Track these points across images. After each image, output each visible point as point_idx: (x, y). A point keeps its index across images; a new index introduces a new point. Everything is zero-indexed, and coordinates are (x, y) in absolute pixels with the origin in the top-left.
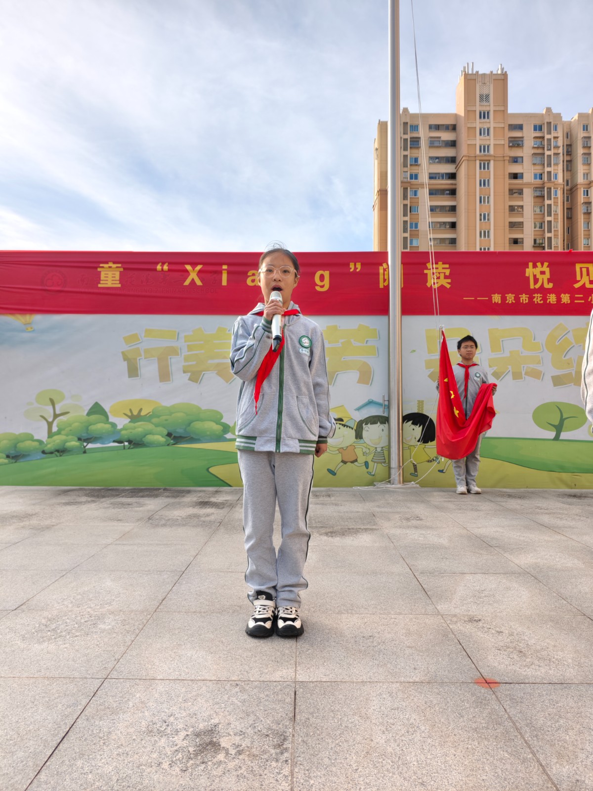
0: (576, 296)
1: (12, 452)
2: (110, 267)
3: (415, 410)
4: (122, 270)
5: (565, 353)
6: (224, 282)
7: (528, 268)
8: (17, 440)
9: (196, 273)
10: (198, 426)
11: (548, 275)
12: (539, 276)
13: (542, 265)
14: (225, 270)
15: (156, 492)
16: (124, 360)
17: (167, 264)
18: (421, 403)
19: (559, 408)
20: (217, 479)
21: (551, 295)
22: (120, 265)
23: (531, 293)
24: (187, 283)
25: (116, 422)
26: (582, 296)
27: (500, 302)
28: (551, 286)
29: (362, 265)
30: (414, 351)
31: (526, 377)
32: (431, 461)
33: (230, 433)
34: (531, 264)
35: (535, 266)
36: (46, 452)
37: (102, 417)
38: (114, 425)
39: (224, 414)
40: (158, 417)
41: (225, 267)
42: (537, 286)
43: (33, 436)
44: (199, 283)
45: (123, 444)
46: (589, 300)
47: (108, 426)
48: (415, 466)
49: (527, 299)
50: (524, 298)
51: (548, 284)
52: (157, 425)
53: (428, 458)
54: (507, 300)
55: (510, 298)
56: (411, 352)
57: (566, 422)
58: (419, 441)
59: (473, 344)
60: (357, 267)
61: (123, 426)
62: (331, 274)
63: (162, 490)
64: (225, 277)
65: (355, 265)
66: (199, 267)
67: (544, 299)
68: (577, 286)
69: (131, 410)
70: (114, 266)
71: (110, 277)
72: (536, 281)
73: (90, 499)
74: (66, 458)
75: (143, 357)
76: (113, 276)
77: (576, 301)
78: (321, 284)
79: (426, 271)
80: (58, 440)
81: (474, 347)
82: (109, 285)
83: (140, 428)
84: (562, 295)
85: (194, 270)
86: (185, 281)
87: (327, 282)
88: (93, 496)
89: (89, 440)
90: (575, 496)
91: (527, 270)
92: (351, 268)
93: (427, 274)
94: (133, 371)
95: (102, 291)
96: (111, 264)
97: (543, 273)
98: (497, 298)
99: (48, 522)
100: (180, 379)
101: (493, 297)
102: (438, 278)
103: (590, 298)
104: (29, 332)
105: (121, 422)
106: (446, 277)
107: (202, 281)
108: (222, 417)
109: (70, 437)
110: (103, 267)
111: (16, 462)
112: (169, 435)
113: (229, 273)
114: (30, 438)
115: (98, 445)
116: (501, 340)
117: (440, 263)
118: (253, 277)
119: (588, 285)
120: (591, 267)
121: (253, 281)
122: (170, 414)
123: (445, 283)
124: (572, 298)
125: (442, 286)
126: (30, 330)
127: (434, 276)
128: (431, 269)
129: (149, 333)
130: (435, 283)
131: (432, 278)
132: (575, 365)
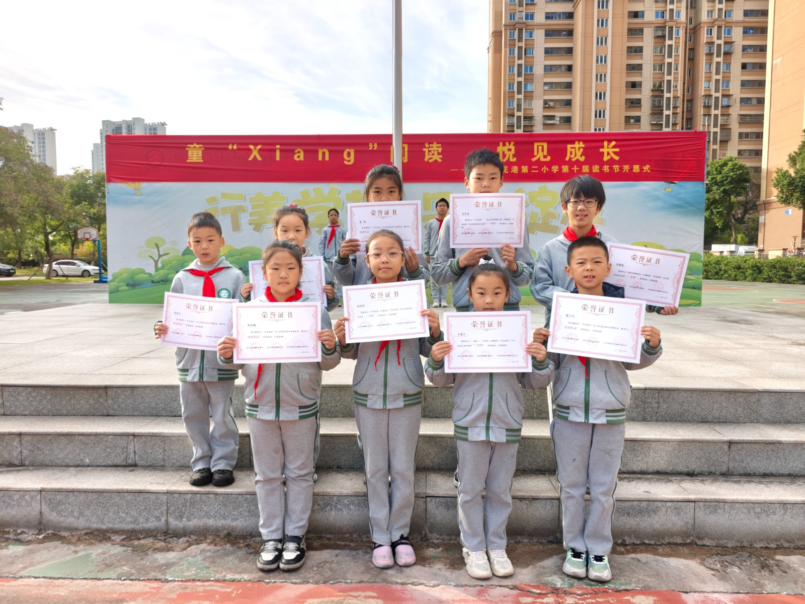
0: (533, 167)
1: (131, 282)
2: (195, 147)
4: (203, 149)
6: (278, 158)
7: (499, 146)
8: (133, 274)
9: (257, 151)
11: (513, 152)
12: (507, 153)
13: (510, 144)
14: (278, 148)
17: (236, 144)
21: (515, 167)
22: (202, 146)
24: (251, 158)
26: (537, 167)
28: (515, 159)
29: (378, 145)
34: (501, 144)
35: (504, 145)
36: (154, 281)
40: (232, 256)
41: (278, 146)
42: (505, 160)
43: (144, 271)
44: (259, 158)
46: (542, 170)
51: (513, 158)
59: (445, 204)
60: (374, 146)
62: (355, 151)
64: (278, 154)
65: (373, 144)
66: (259, 147)
68: (534, 159)
70: (198, 146)
71: (195, 155)
72: (504, 156)
75: (220, 214)
76: (197, 153)
77: (532, 171)
78: (348, 159)
79: (424, 149)
80: (162, 273)
82: (195, 160)
84: (523, 167)
85: (255, 149)
86: (249, 157)
87: (352, 158)
91: (498, 148)
92: (370, 147)
93: (425, 152)
95: (189, 165)
96: (195, 145)
97: (510, 150)
100: (247, 229)
102: (433, 154)
103: (543, 168)
106: (439, 154)
107: (261, 157)
109: (170, 271)
110: (189, 147)
111: (133, 289)
113: (281, 151)
114: (143, 272)
117: (435, 143)
118: (298, 154)
119: (542, 159)
120: (545, 145)
121: (299, 157)
122: (241, 254)
123: (438, 158)
124: (530, 169)
125: (436, 161)
126: (139, 194)
127: (430, 153)
128: (428, 148)
129: (224, 195)
130: (430, 159)
131: (428, 154)
132: (529, 218)
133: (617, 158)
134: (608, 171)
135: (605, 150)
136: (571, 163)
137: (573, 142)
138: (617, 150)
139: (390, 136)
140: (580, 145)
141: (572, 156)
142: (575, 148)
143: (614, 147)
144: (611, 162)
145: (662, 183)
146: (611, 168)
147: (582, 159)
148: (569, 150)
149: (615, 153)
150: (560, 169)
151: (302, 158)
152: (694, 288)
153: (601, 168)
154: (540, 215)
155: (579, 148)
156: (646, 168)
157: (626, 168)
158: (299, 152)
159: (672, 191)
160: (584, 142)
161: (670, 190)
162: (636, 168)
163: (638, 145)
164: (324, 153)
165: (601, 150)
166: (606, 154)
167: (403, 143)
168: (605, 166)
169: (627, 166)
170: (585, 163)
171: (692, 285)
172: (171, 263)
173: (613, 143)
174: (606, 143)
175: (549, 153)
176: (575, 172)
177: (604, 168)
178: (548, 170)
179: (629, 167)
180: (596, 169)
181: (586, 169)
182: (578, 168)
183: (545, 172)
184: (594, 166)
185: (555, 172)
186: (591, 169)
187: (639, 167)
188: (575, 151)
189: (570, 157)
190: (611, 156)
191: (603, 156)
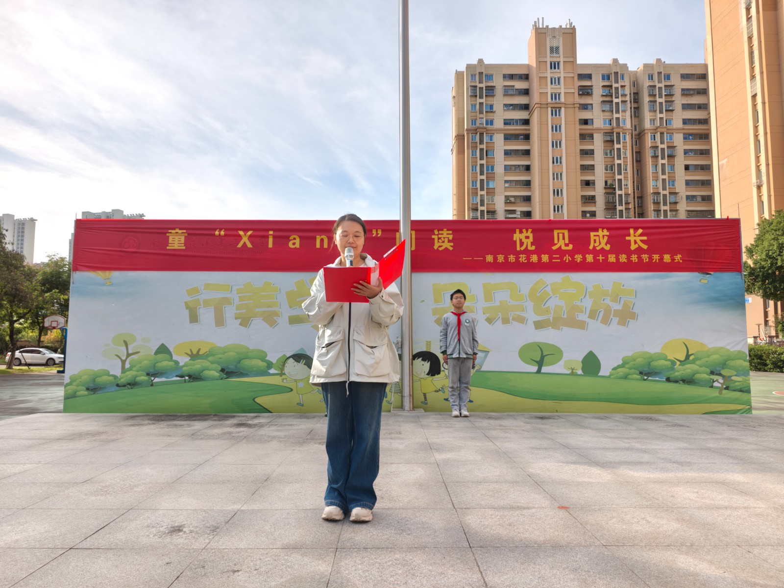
0: (554, 256)
1: (91, 385)
2: (177, 233)
3: (423, 348)
4: (186, 235)
5: (545, 302)
6: (270, 245)
7: (515, 233)
8: (95, 376)
9: (247, 238)
10: (246, 363)
11: (531, 239)
12: (524, 240)
13: (527, 231)
14: (271, 235)
15: (206, 417)
16: (187, 309)
17: (223, 230)
18: (429, 343)
19: (540, 347)
20: (261, 408)
21: (534, 256)
22: (185, 231)
23: (517, 254)
24: (240, 245)
25: (178, 360)
26: (558, 256)
27: (492, 262)
28: (533, 248)
29: (383, 231)
30: (423, 301)
31: (513, 322)
32: (438, 391)
33: (273, 369)
34: (518, 231)
35: (521, 232)
36: (120, 385)
37: (167, 356)
38: (177, 363)
39: (268, 353)
40: (214, 355)
41: (271, 232)
42: (523, 248)
43: (109, 372)
44: (249, 245)
45: (184, 379)
46: (564, 259)
47: (171, 363)
48: (425, 395)
49: (514, 258)
50: (512, 258)
51: (531, 246)
52: (212, 363)
53: (435, 389)
54: (498, 260)
55: (501, 258)
56: (421, 302)
57: (546, 359)
58: (428, 374)
59: (462, 296)
60: (378, 232)
61: (185, 364)
63: (212, 416)
64: (271, 240)
65: (377, 231)
66: (250, 233)
67: (528, 258)
68: (554, 248)
69: (191, 350)
70: (180, 231)
71: (176, 241)
72: (522, 244)
73: (151, 422)
74: (136, 391)
75: (202, 306)
76: (179, 240)
77: (553, 261)
79: (433, 237)
80: (130, 375)
81: (463, 298)
82: (176, 247)
83: (198, 365)
84: (543, 256)
85: (245, 235)
86: (238, 244)
88: (155, 420)
89: (155, 375)
90: (542, 418)
91: (515, 235)
92: (373, 234)
93: (434, 239)
94: (194, 318)
95: (170, 252)
96: (177, 230)
97: (527, 237)
98: (490, 258)
99: (114, 437)
100: (232, 324)
101: (487, 258)
102: (443, 242)
103: (565, 258)
104: (109, 285)
105: (183, 360)
106: (449, 241)
107: (252, 244)
108: (266, 356)
109: (140, 373)
110: (171, 233)
111: (94, 394)
112: (223, 370)
113: (274, 237)
114: (107, 373)
115: (163, 379)
116: (493, 292)
118: (294, 241)
119: (564, 248)
120: (566, 232)
121: (294, 244)
122: (224, 353)
123: (449, 246)
124: (551, 258)
125: (446, 249)
126: (109, 284)
127: (440, 240)
128: (438, 235)
129: (208, 286)
130: (440, 246)
131: (438, 242)
132: (552, 312)
133: (645, 247)
134: (636, 261)
135: (631, 238)
136: (595, 252)
137: (596, 230)
138: (645, 238)
139: (397, 222)
140: (603, 233)
141: (596, 245)
142: (598, 236)
143: (641, 235)
144: (639, 251)
145: (696, 274)
146: (639, 258)
147: (608, 247)
148: (592, 238)
149: (642, 241)
150: (584, 258)
151: (297, 245)
152: (741, 391)
153: (628, 258)
154: (564, 308)
155: (603, 236)
156: (678, 258)
157: (656, 257)
158: (295, 239)
159: (707, 283)
160: (608, 229)
161: (706, 281)
162: (667, 258)
163: (667, 233)
164: (322, 240)
165: (627, 238)
166: (632, 243)
167: (412, 230)
168: (633, 256)
169: (657, 256)
170: (611, 252)
171: (739, 387)
172: (140, 363)
173: (640, 231)
174: (632, 231)
175: (571, 242)
176: (601, 261)
177: (632, 258)
178: (570, 259)
179: (658, 257)
180: (623, 258)
181: (612, 258)
182: (604, 258)
183: (567, 261)
184: (620, 255)
185: (578, 262)
186: (617, 259)
187: (670, 257)
188: (599, 239)
189: (594, 245)
190: (639, 245)
191: (630, 245)
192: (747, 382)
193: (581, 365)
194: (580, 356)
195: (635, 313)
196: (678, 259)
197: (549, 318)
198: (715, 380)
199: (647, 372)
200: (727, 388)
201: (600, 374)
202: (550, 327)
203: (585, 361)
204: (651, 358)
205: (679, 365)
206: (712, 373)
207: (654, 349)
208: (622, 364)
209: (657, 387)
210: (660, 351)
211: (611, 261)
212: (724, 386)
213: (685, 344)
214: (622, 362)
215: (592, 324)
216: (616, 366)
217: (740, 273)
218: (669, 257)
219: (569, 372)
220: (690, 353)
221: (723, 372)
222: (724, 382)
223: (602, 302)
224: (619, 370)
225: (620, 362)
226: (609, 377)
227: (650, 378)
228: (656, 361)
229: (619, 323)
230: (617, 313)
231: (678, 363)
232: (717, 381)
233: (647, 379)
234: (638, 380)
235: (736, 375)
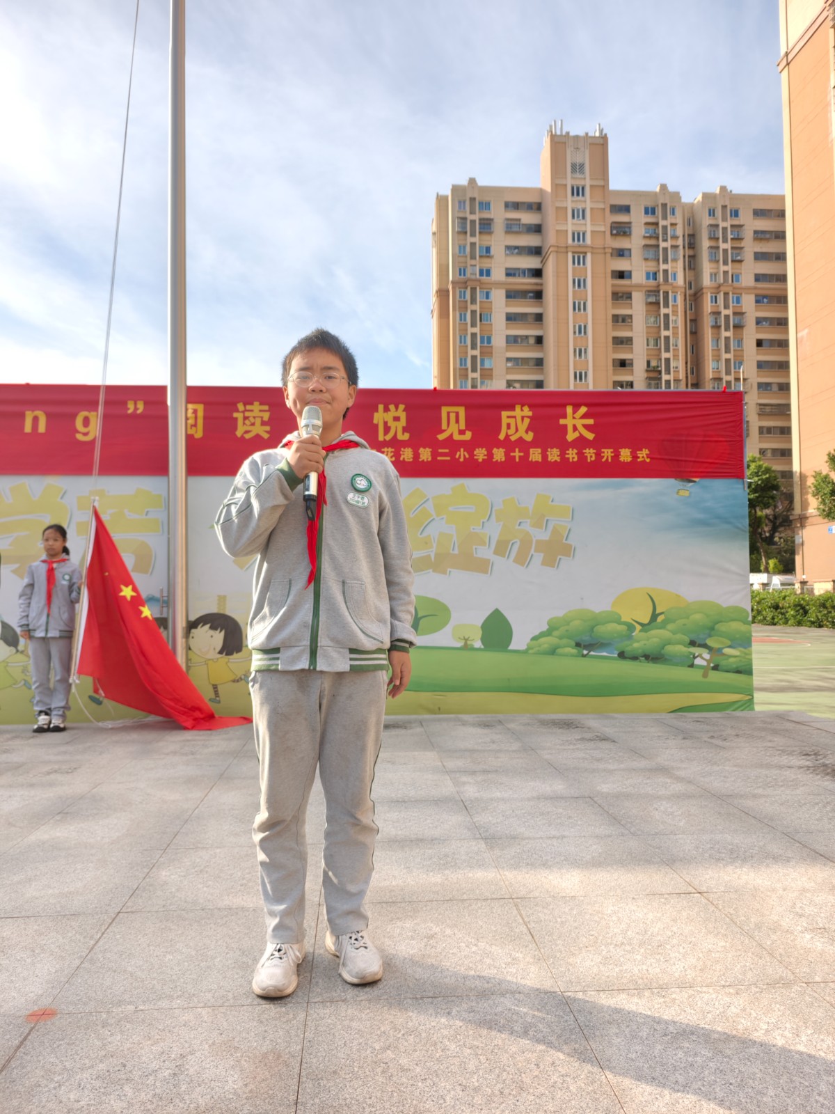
0: (440, 451)
5: (422, 529)
11: (403, 422)
12: (391, 423)
13: (397, 408)
18: (222, 599)
21: (406, 450)
23: (378, 446)
26: (447, 451)
28: (406, 437)
29: (146, 404)
32: (238, 681)
34: (381, 407)
35: (386, 410)
42: (388, 437)
48: (215, 687)
51: (403, 434)
53: (233, 677)
57: (422, 622)
58: (220, 652)
60: (138, 407)
65: (135, 404)
67: (397, 454)
68: (441, 437)
72: (387, 429)
77: (439, 458)
78: (85, 430)
79: (235, 415)
84: (421, 450)
87: (93, 428)
91: (376, 414)
92: (129, 409)
93: (236, 419)
97: (397, 419)
102: (253, 424)
103: (458, 453)
106: (263, 423)
117: (256, 403)
119: (457, 437)
120: (462, 411)
123: (262, 431)
124: (435, 454)
125: (258, 436)
127: (247, 422)
128: (243, 412)
130: (247, 432)
131: (244, 424)
132: (435, 545)
133: (590, 436)
134: (576, 459)
135: (568, 422)
136: (508, 445)
137: (512, 408)
138: (590, 422)
139: (164, 388)
140: (524, 412)
141: (510, 432)
142: (515, 417)
143: (584, 416)
144: (581, 443)
145: (671, 481)
146: (580, 454)
147: (529, 437)
148: (505, 421)
149: (586, 427)
150: (490, 455)
152: (738, 672)
153: (563, 454)
154: (455, 538)
155: (523, 418)
156: (643, 454)
157: (608, 453)
159: (689, 496)
160: (531, 407)
161: (687, 494)
162: (625, 455)
163: (626, 413)
164: (36, 419)
165: (562, 422)
166: (570, 429)
168: (570, 451)
169: (610, 450)
170: (534, 444)
171: (734, 666)
173: (583, 410)
174: (569, 409)
175: (468, 427)
176: (517, 460)
177: (568, 454)
178: (467, 456)
179: (612, 452)
180: (554, 455)
181: (536, 455)
182: (522, 454)
183: (462, 460)
184: (549, 450)
185: (480, 460)
186: (545, 456)
187: (631, 453)
188: (516, 423)
189: (507, 433)
190: (580, 433)
191: (566, 433)
192: (747, 657)
193: (480, 633)
194: (479, 618)
195: (571, 546)
196: (643, 457)
197: (429, 555)
198: (697, 654)
199: (587, 644)
200: (716, 668)
201: (511, 648)
202: (431, 570)
203: (485, 626)
204: (595, 621)
205: (640, 631)
206: (693, 643)
207: (599, 604)
208: (548, 629)
209: (603, 667)
210: (608, 609)
211: (534, 460)
212: (712, 665)
213: (649, 595)
214: (548, 627)
215: (500, 563)
216: (537, 633)
217: (741, 480)
218: (629, 454)
219: (460, 644)
220: (657, 612)
221: (710, 642)
222: (711, 657)
223: (517, 527)
224: (543, 640)
225: (545, 628)
226: (525, 652)
227: (592, 653)
228: (603, 624)
229: (544, 563)
230: (541, 545)
231: (638, 627)
232: (700, 656)
233: (587, 654)
234: (572, 656)
235: (730, 647)
